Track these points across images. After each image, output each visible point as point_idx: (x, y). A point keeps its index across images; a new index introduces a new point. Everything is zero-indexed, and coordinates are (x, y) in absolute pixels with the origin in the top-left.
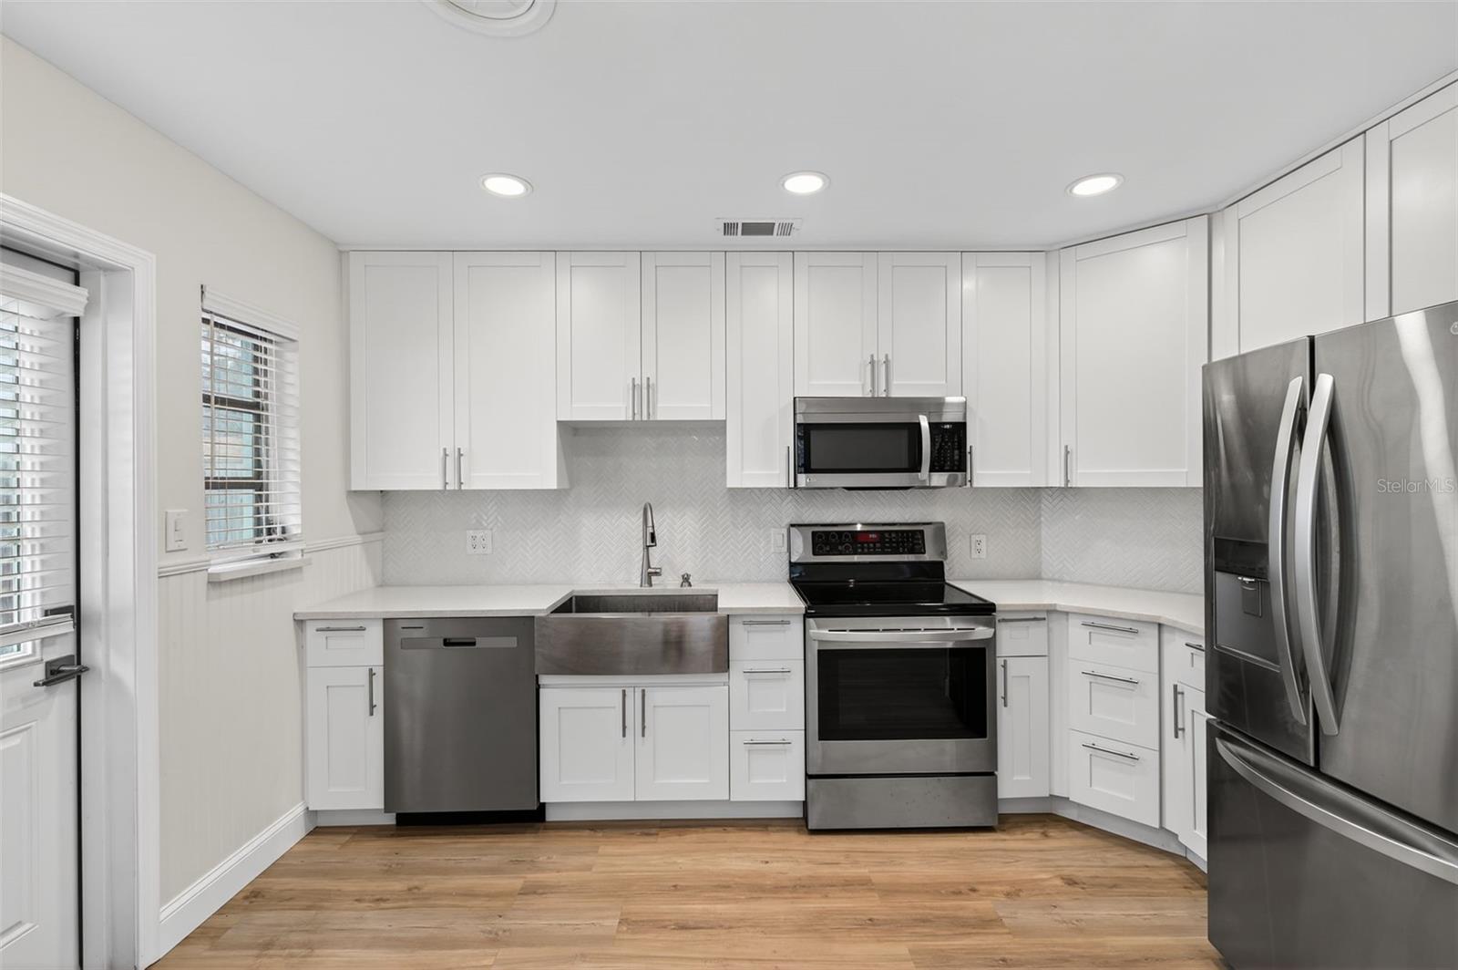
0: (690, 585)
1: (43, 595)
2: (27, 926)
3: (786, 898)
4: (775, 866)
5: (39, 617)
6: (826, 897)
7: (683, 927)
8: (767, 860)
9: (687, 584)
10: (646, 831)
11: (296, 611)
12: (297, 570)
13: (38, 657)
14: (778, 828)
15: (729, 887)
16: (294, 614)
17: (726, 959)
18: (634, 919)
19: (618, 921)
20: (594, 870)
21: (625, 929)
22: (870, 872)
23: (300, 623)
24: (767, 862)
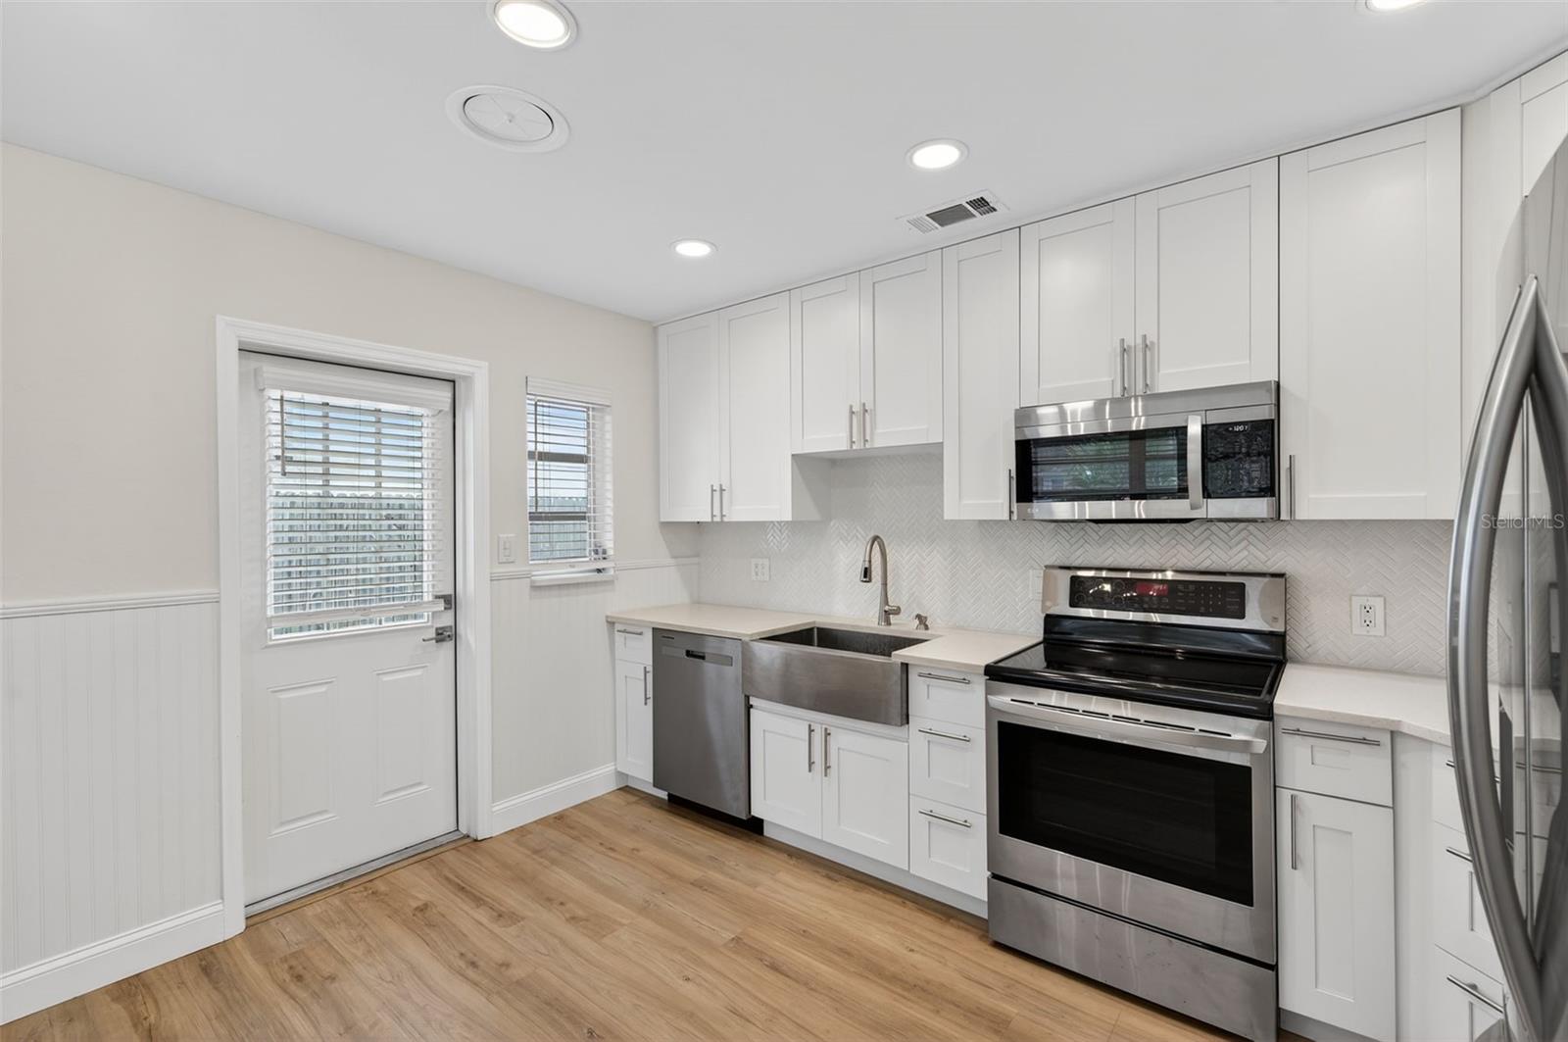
0: (927, 628)
1: (433, 586)
2: (425, 787)
3: (893, 992)
4: (916, 957)
5: (431, 599)
6: (938, 1012)
7: (774, 968)
8: (913, 947)
9: (922, 626)
10: (831, 874)
11: (609, 614)
12: (610, 582)
13: (429, 624)
14: (961, 924)
15: (849, 954)
16: (607, 617)
17: (780, 1012)
18: (745, 941)
19: (733, 936)
20: (758, 889)
21: (732, 945)
22: (1017, 1014)
23: (611, 623)
24: (911, 950)
